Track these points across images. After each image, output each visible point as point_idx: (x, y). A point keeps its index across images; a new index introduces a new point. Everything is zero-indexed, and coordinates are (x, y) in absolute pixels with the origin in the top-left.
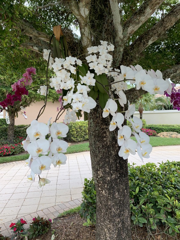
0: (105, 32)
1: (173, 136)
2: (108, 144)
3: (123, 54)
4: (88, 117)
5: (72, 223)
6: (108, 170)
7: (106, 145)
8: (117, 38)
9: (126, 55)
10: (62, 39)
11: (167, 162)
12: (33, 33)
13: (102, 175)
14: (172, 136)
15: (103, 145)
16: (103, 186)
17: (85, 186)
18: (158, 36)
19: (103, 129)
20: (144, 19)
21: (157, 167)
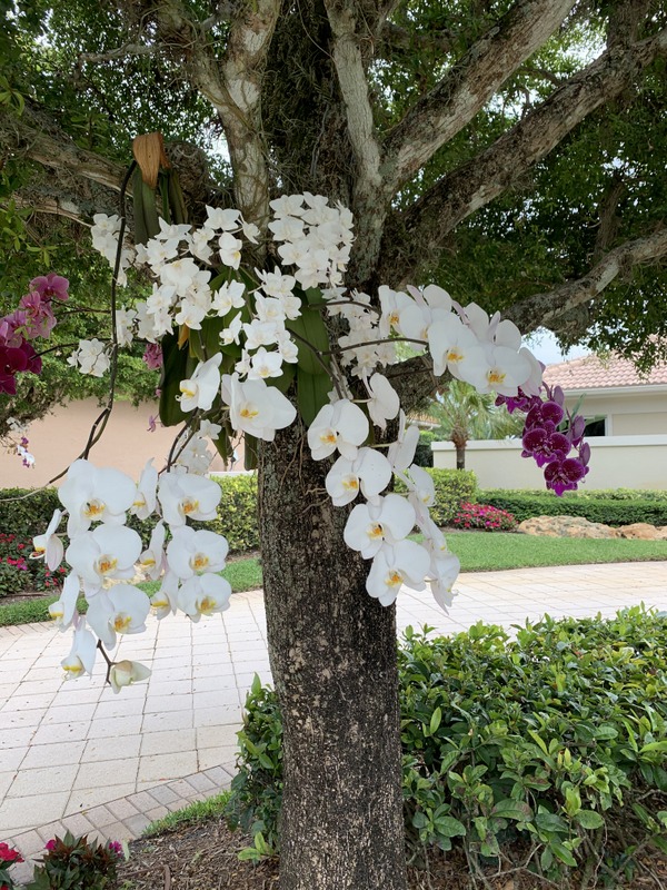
0: (320, 161)
1: (574, 530)
2: (328, 551)
3: (382, 240)
4: (258, 457)
5: (197, 855)
6: (326, 643)
7: (319, 555)
8: (360, 182)
9: (393, 242)
10: (165, 181)
11: (545, 621)
12: (61, 156)
13: (303, 661)
14: (568, 530)
15: (307, 555)
16: (306, 701)
17: (249, 713)
18: (503, 183)
19: (310, 499)
20: (451, 126)
21: (508, 638)
